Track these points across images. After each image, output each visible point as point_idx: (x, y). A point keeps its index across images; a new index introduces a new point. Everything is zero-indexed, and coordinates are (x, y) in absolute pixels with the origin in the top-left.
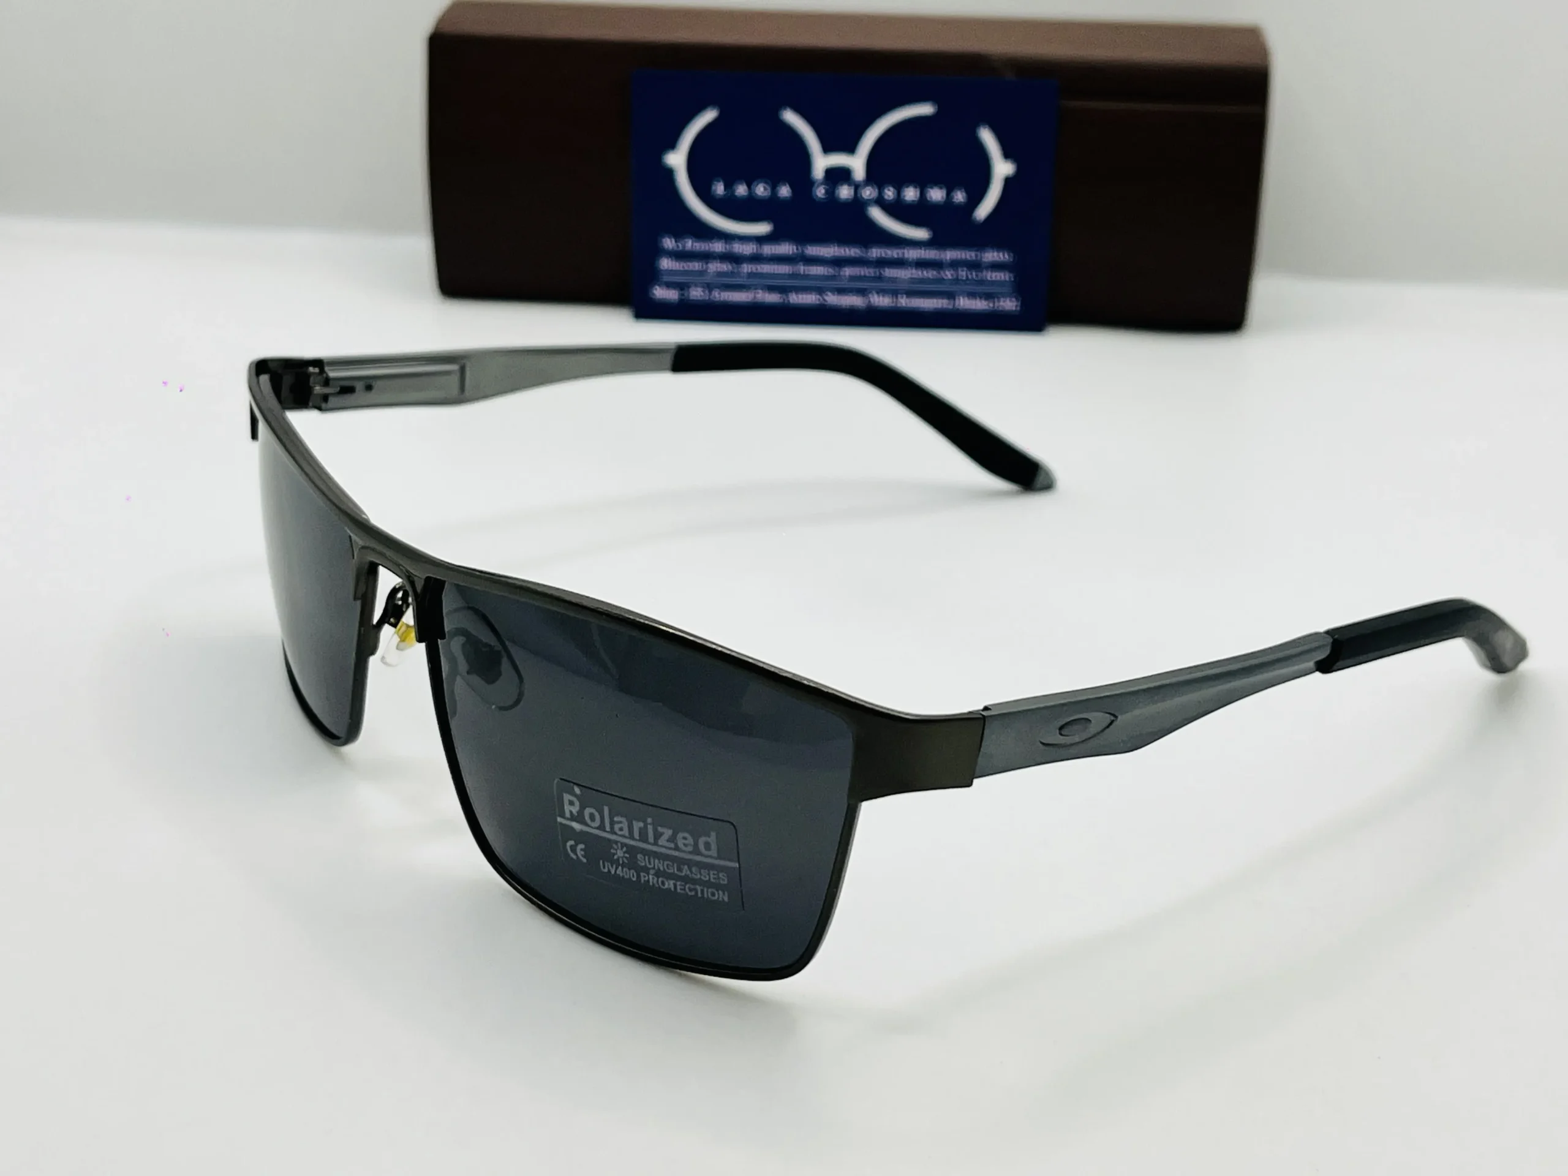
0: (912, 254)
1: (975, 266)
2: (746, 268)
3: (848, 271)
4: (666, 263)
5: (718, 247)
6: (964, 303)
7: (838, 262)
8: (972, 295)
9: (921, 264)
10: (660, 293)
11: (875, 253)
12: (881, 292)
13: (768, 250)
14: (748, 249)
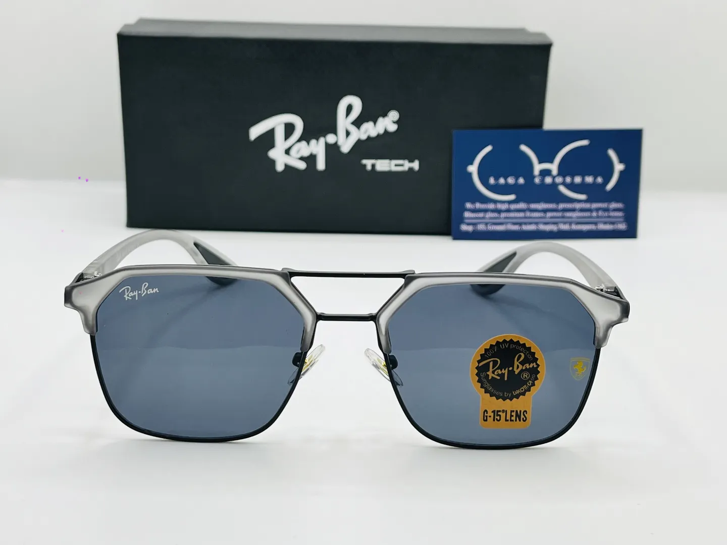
0: (578, 206)
1: (606, 210)
2: (503, 215)
3: (549, 214)
4: (467, 214)
5: (491, 206)
6: (602, 227)
7: (545, 211)
8: (605, 223)
9: (582, 210)
10: (464, 227)
11: (562, 206)
12: (565, 223)
13: (513, 207)
14: (504, 207)
